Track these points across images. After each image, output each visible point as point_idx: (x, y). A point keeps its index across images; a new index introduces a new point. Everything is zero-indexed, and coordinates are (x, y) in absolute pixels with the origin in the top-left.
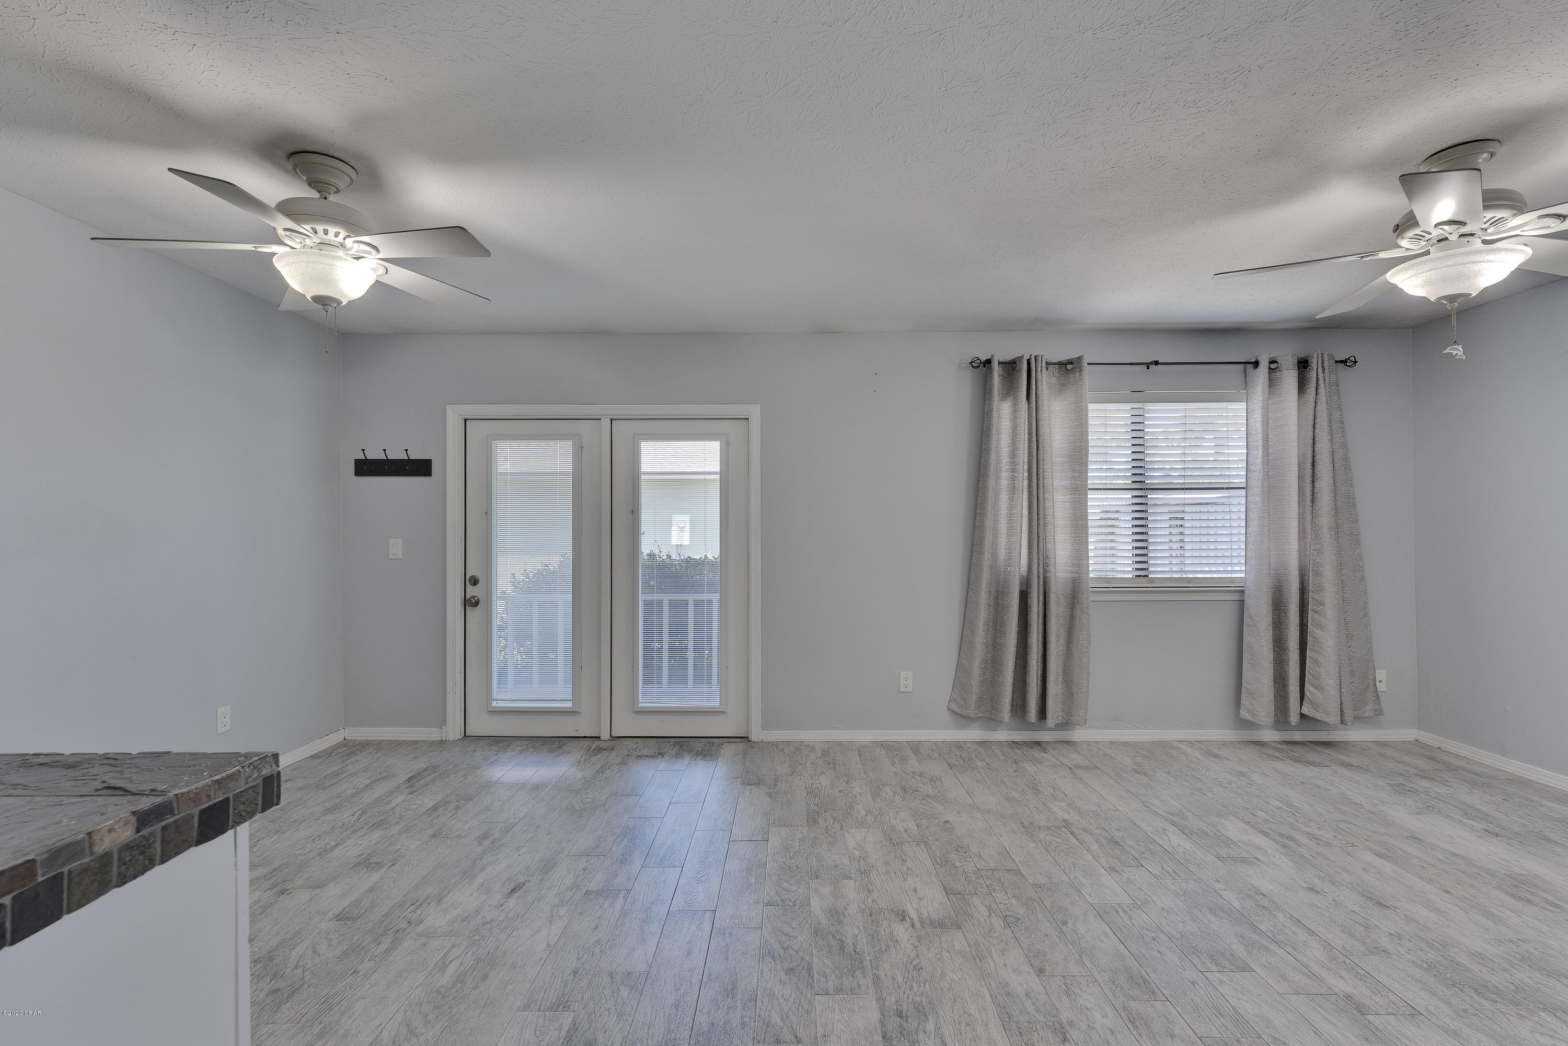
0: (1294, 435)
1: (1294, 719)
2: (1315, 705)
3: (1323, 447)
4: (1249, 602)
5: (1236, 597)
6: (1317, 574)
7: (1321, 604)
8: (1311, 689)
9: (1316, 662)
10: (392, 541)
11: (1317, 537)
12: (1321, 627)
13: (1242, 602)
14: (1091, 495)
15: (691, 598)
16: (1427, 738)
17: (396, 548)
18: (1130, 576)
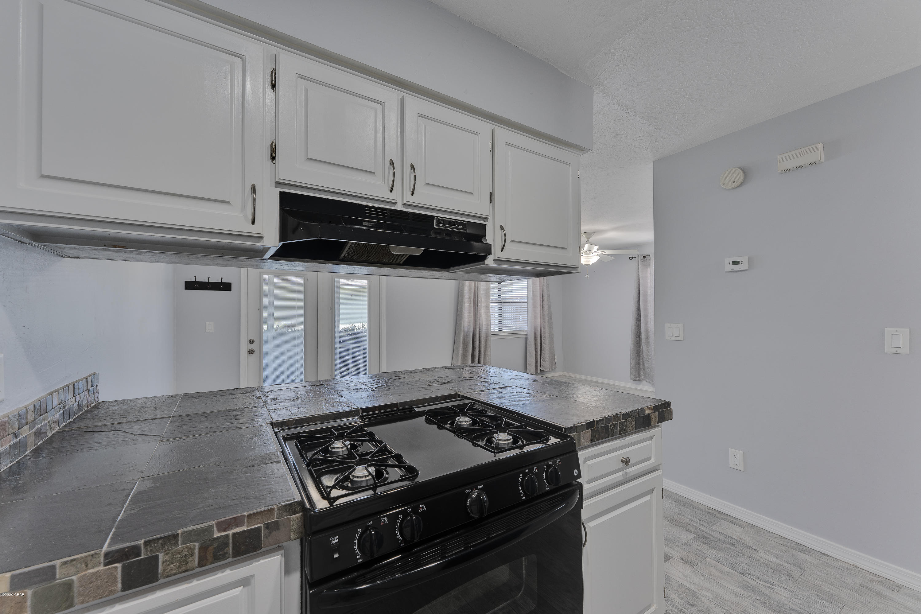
0: (539, 288)
1: (539, 371)
2: (544, 367)
3: (545, 291)
4: (529, 337)
5: (524, 336)
6: (544, 328)
7: (545, 337)
8: (543, 362)
9: (544, 354)
10: (207, 323)
11: (544, 318)
12: (545, 344)
13: (527, 338)
14: (491, 304)
15: (350, 346)
16: (565, 373)
17: (210, 326)
18: (497, 331)
